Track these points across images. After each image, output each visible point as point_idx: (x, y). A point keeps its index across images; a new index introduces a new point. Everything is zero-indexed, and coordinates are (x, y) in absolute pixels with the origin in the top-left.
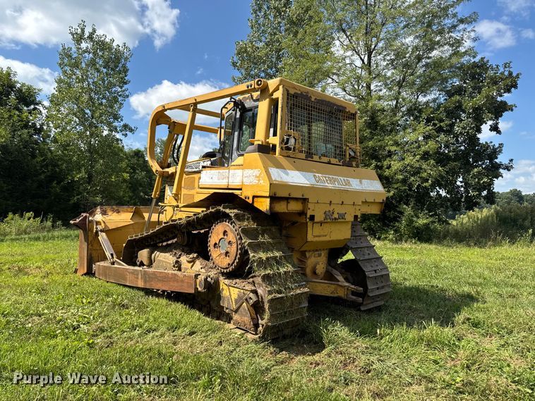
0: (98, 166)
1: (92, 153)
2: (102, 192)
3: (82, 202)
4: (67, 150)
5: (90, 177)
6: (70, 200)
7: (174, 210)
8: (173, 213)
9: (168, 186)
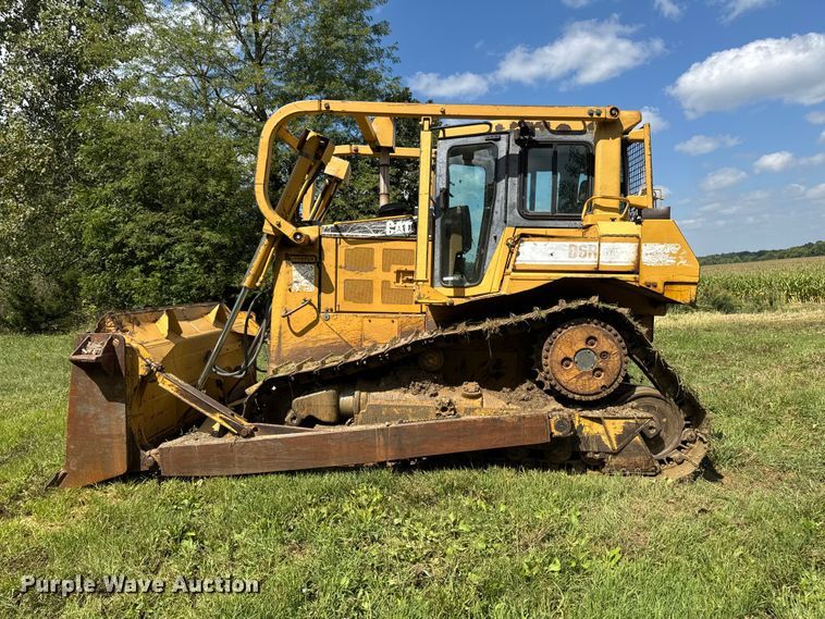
7: (318, 311)
8: (318, 316)
9: (293, 263)
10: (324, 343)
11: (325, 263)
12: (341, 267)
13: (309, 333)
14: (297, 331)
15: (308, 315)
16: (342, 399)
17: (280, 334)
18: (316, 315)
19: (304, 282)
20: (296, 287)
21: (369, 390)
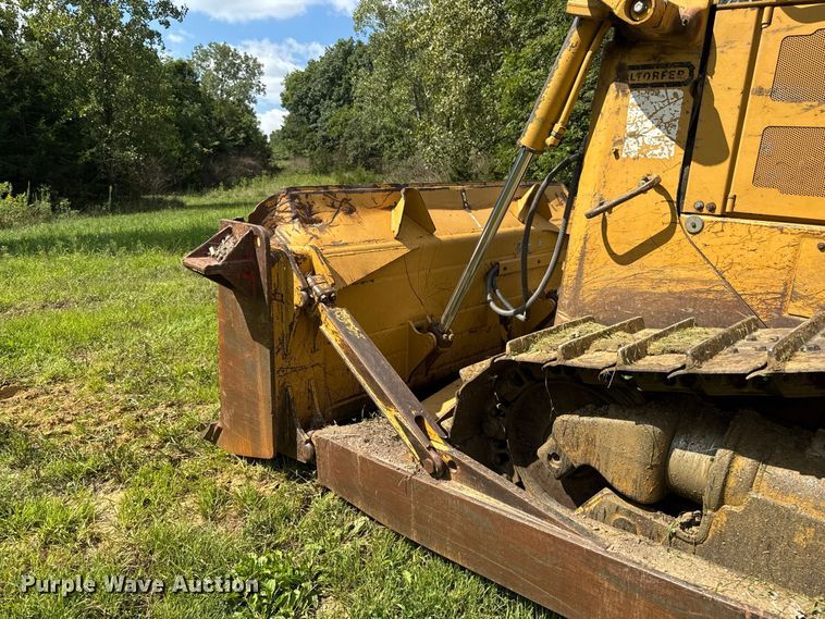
0: (122, 88)
1: (105, 61)
2: (135, 141)
3: (99, 161)
4: (53, 54)
5: (109, 111)
6: (78, 156)
7: (677, 209)
8: (673, 223)
9: (633, 87)
10: (679, 288)
11: (715, 82)
12: (760, 91)
13: (645, 260)
14: (620, 251)
15: (650, 214)
16: (677, 452)
17: (583, 254)
18: (668, 218)
19: (652, 133)
20: (631, 147)
21: (765, 457)
